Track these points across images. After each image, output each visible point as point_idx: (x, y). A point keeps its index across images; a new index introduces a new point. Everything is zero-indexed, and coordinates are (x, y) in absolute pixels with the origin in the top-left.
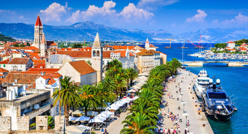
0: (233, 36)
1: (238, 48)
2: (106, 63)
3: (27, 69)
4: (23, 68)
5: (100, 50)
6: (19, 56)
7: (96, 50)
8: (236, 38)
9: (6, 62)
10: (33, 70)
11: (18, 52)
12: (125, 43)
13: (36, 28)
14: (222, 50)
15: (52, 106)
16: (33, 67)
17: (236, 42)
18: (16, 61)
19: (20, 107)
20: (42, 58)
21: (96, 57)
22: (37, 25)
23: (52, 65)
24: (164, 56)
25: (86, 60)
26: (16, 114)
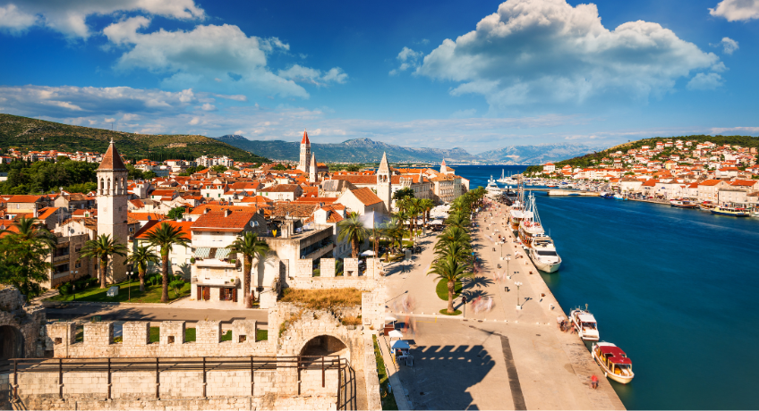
0: (551, 156)
1: (559, 171)
2: (394, 191)
3: (295, 199)
4: (290, 196)
5: (388, 174)
6: (284, 182)
7: (383, 175)
8: (553, 159)
9: (269, 190)
10: (303, 199)
11: (282, 176)
12: (410, 165)
13: (303, 147)
14: (538, 174)
15: (335, 246)
16: (303, 196)
17: (556, 164)
18: (281, 189)
19: (299, 247)
20: (312, 184)
21: (384, 184)
22: (303, 142)
23: (327, 193)
24: (465, 182)
25: (369, 186)
26: (294, 256)
